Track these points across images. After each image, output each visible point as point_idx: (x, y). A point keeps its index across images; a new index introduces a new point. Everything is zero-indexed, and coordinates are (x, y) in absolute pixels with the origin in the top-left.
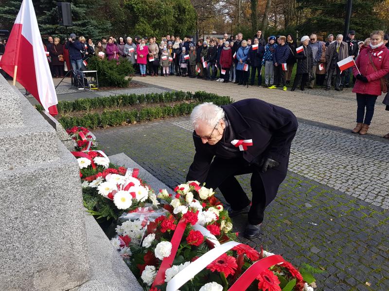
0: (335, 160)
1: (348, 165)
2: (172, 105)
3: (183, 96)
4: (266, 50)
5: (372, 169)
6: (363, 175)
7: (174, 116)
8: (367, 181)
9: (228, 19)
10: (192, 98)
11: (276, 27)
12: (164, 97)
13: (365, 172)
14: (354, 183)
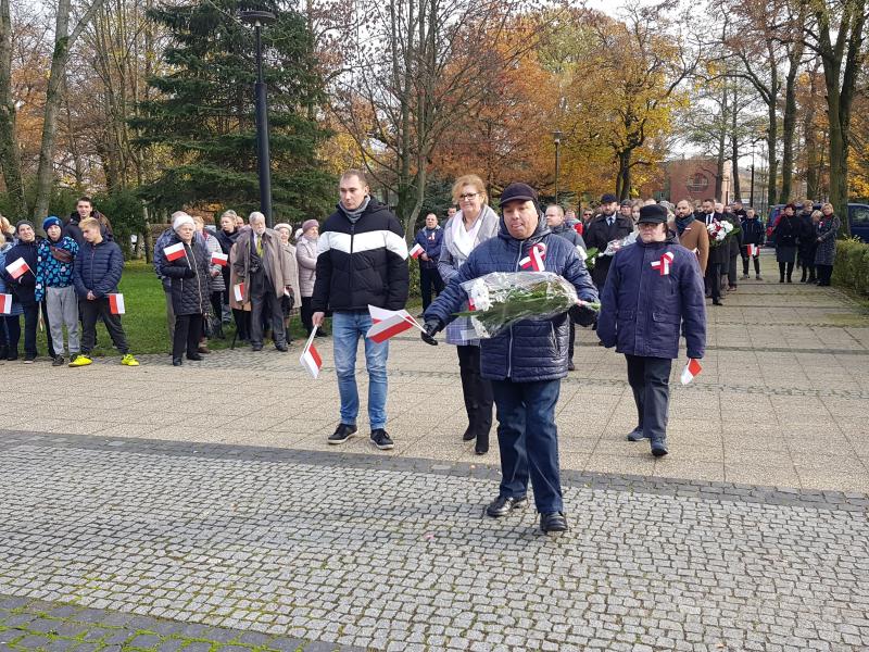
1: (331, 556)
4: (40, 259)
5: (385, 550)
6: (370, 572)
8: (381, 588)
13: (373, 563)
14: (352, 606)
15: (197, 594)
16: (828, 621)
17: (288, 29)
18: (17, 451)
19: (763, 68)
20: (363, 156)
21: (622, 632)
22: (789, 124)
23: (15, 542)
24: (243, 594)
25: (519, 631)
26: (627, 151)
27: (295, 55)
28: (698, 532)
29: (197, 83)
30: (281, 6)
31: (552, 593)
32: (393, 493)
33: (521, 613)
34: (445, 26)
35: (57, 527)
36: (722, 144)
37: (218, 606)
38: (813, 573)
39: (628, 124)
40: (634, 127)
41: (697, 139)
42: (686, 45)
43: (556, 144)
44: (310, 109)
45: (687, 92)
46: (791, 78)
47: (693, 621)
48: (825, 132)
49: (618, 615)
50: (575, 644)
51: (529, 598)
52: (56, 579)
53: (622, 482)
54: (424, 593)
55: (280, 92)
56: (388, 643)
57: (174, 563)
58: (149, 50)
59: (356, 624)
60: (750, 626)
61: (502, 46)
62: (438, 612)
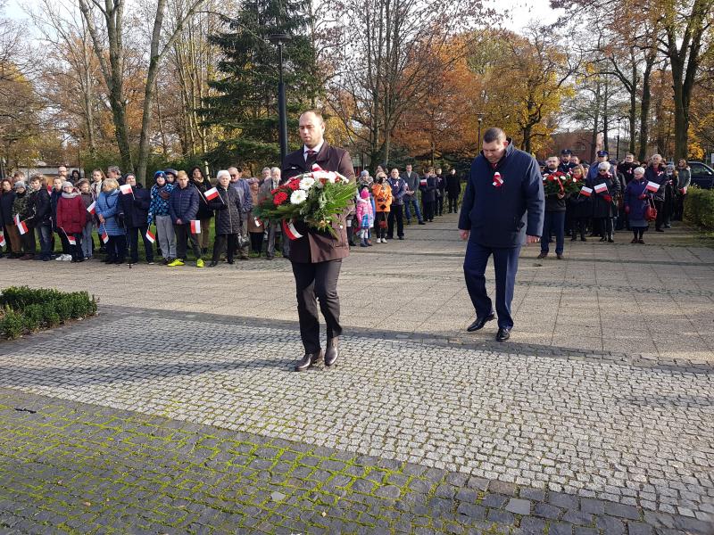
0: (307, 386)
1: (330, 392)
4: (152, 197)
5: (366, 389)
6: (357, 403)
8: (364, 414)
9: (67, 140)
11: (167, 156)
13: (358, 397)
14: (345, 425)
15: (243, 412)
16: (682, 448)
17: (299, 46)
18: (128, 320)
19: (627, 67)
20: (348, 131)
21: (532, 450)
22: (645, 107)
23: (127, 377)
24: (273, 414)
25: (459, 446)
26: (529, 126)
27: (303, 64)
28: (585, 384)
29: (240, 85)
30: (295, 32)
31: (481, 422)
32: (371, 352)
33: (460, 435)
34: (405, 42)
35: (153, 368)
36: (596, 121)
37: (256, 422)
38: (670, 414)
39: (529, 108)
40: (534, 110)
41: (578, 118)
42: (572, 52)
43: (479, 122)
44: (313, 101)
45: (571, 86)
46: (647, 74)
47: (583, 444)
48: (672, 112)
49: (529, 438)
50: (499, 457)
51: (466, 424)
52: (153, 401)
53: (529, 349)
54: (392, 418)
55: (294, 89)
56: (370, 450)
57: (228, 393)
58: (209, 65)
59: (348, 437)
60: (625, 449)
61: (443, 56)
62: (403, 431)
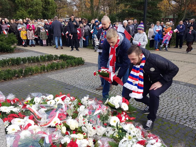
2: (45, 64)
3: (52, 58)
5: (167, 99)
6: (163, 103)
7: (47, 71)
8: (166, 106)
10: (58, 58)
12: (39, 58)
13: (164, 101)
18: (93, 67)
20: (170, 5)
54: (175, 109)
59: (159, 112)
62: (179, 114)
